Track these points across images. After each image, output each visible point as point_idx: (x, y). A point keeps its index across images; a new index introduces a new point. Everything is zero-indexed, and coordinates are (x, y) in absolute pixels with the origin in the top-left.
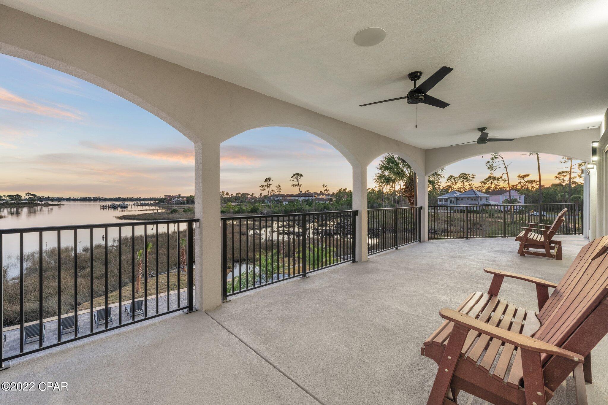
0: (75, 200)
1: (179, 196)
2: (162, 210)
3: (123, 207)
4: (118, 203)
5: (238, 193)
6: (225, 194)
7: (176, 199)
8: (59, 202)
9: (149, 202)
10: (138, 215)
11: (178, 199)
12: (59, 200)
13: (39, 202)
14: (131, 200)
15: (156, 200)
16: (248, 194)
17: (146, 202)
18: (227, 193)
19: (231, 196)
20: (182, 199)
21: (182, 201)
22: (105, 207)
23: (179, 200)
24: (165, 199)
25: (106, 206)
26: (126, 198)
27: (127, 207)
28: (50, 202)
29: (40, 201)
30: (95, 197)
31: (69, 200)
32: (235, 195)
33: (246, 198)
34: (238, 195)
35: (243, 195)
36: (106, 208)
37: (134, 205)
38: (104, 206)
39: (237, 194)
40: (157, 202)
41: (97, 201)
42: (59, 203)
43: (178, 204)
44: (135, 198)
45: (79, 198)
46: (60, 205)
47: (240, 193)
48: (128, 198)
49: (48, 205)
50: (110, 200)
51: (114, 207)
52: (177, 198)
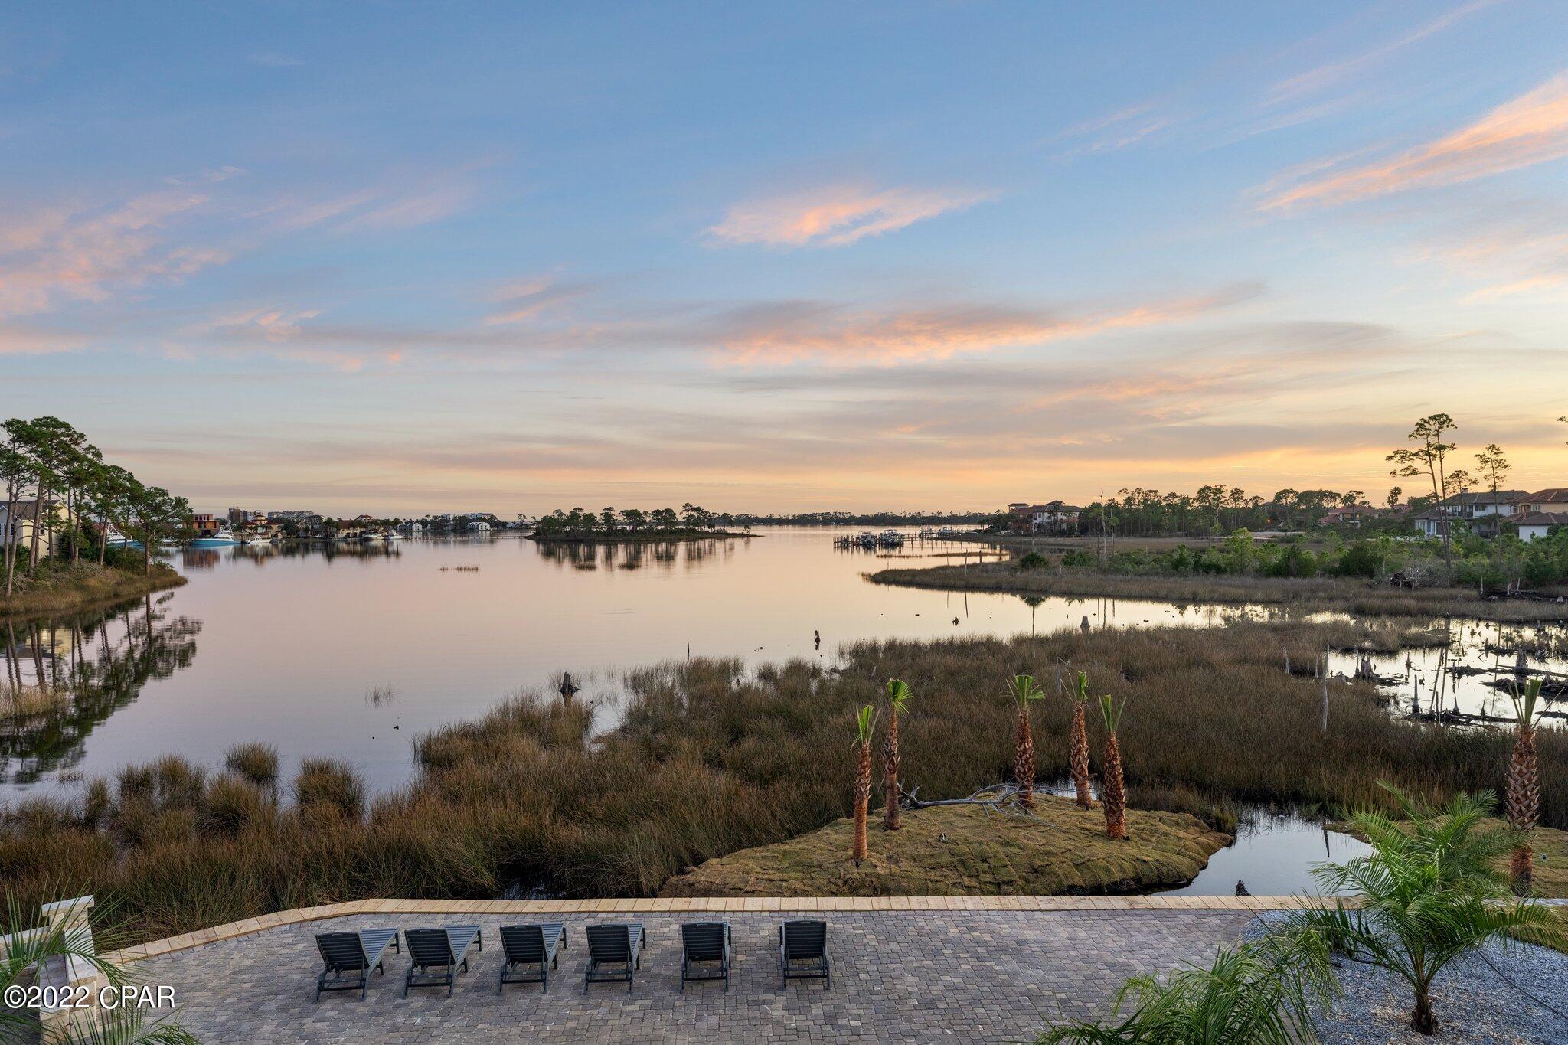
0: (782, 522)
1: (1055, 507)
2: (1000, 555)
3: (891, 544)
4: (877, 531)
5: (1285, 492)
6: (1229, 494)
7: (1044, 519)
8: (746, 527)
9: (964, 528)
10: (925, 572)
11: (1050, 517)
12: (748, 521)
13: (707, 529)
14: (914, 520)
15: (982, 523)
16: (1331, 496)
17: (955, 528)
18: (1237, 494)
19: (1251, 505)
20: (1065, 518)
21: (1064, 526)
22: (844, 544)
23: (1056, 521)
24: (1010, 517)
25: (846, 540)
26: (903, 516)
27: (899, 545)
28: (729, 530)
29: (710, 526)
30: (826, 514)
31: (769, 521)
32: (1269, 498)
33: (1322, 512)
34: (1284, 501)
35: (1306, 496)
36: (847, 548)
37: (922, 536)
38: (841, 542)
39: (1278, 497)
40: (986, 527)
41: (831, 526)
42: (745, 532)
43: (1053, 535)
44: (925, 515)
45: (790, 518)
46: (747, 536)
47: (1292, 491)
48: (908, 516)
49: (722, 536)
50: (863, 522)
51: (866, 544)
52: (1046, 515)
